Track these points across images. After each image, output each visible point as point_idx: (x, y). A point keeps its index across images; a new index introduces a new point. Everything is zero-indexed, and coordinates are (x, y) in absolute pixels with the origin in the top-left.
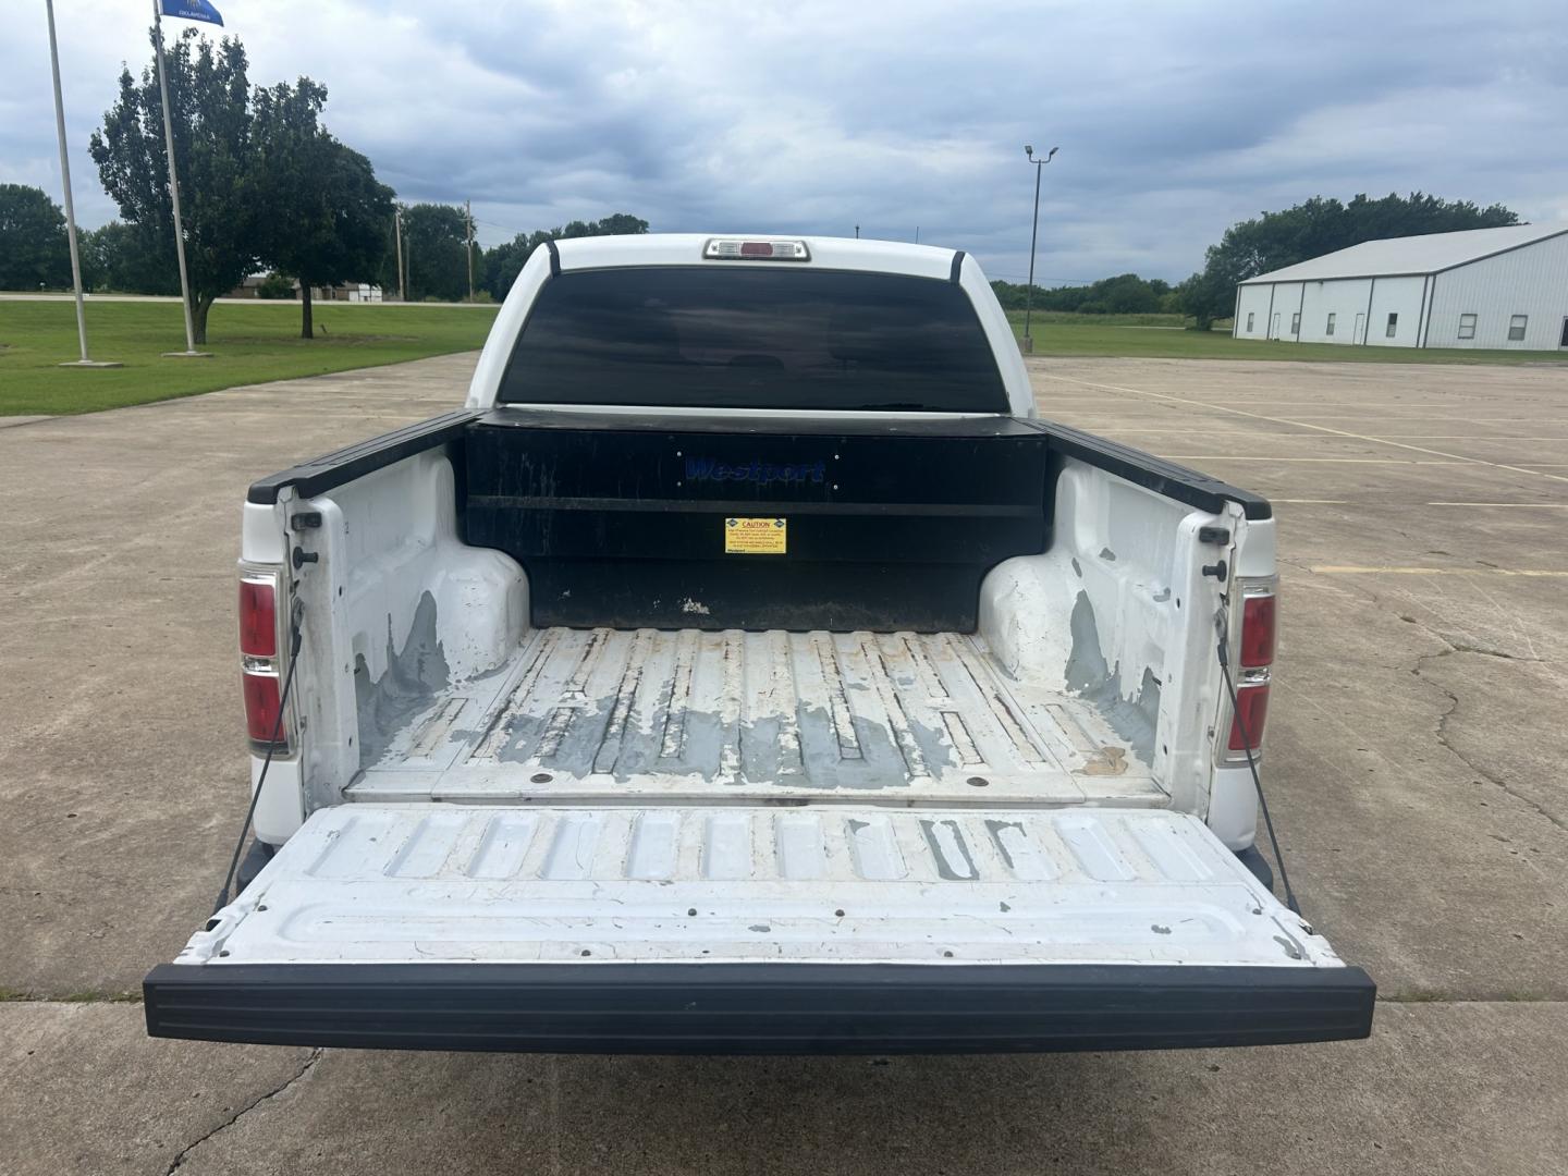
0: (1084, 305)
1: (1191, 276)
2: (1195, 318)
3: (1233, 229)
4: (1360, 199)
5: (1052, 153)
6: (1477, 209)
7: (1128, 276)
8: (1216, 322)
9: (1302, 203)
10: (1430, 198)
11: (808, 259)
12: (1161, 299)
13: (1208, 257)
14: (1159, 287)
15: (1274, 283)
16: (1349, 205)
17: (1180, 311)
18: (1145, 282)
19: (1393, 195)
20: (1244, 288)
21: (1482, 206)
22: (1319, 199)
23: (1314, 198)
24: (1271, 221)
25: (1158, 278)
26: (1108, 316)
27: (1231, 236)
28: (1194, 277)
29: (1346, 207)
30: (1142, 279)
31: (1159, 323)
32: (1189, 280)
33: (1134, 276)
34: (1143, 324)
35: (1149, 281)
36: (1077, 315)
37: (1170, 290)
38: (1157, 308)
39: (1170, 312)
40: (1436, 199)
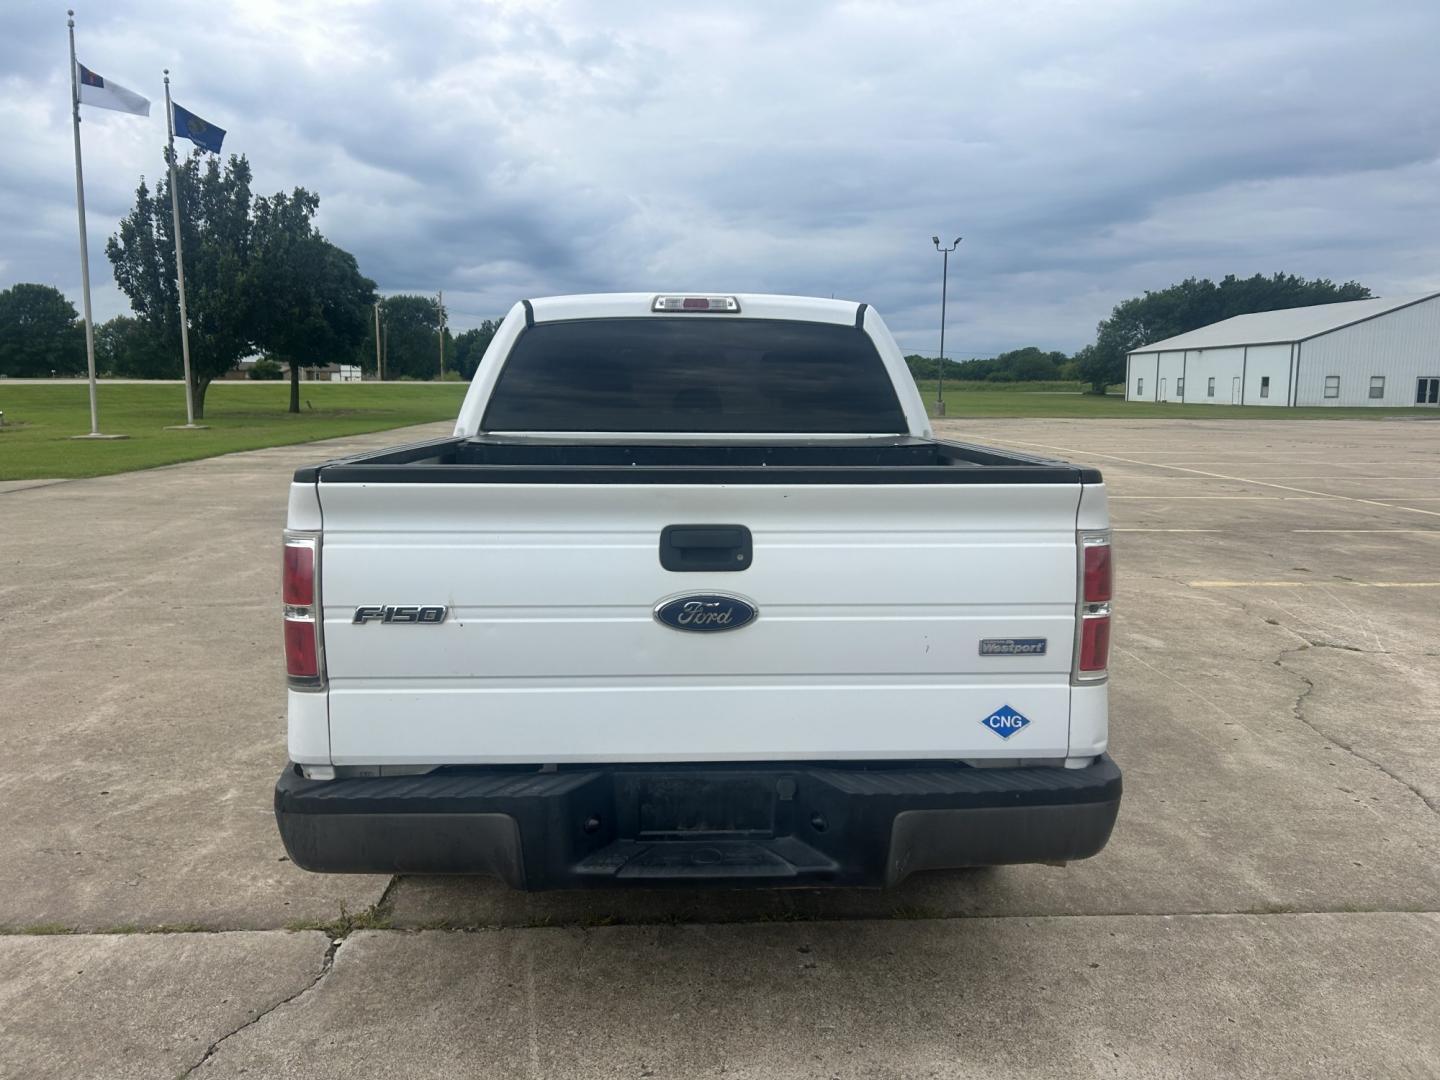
0: (991, 375)
1: (1085, 347)
2: (1090, 384)
3: (1120, 306)
4: (1230, 280)
5: (956, 242)
6: (1334, 286)
7: (1029, 348)
8: (1109, 387)
9: (1179, 283)
10: (1292, 276)
11: (738, 311)
12: (1060, 368)
13: (1099, 330)
14: (1057, 358)
15: (1159, 352)
16: (1221, 284)
17: (1076, 378)
18: (1045, 354)
19: (1258, 276)
20: (1132, 357)
21: (1339, 283)
22: (1193, 280)
23: (1189, 279)
24: (1153, 298)
25: (1057, 350)
26: (1013, 384)
27: (1118, 313)
28: (1088, 349)
29: (1218, 286)
30: (1042, 352)
31: (1059, 388)
32: (1084, 351)
33: (1035, 349)
34: (1044, 390)
35: (1048, 353)
36: (985, 383)
37: (1067, 360)
38: (1056, 376)
39: (1068, 380)
40: (1297, 278)
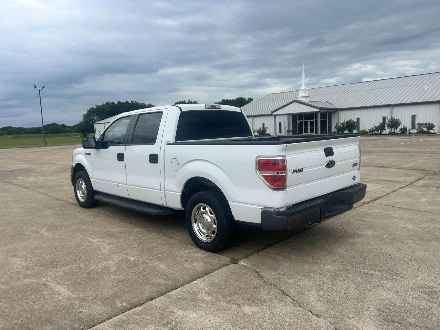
0: (41, 132)
1: (79, 122)
2: (82, 134)
3: (89, 109)
4: (119, 102)
5: (43, 88)
6: (146, 105)
7: (53, 123)
8: (88, 134)
9: (105, 103)
10: (136, 102)
12: (65, 129)
13: (83, 117)
14: (64, 126)
15: (104, 123)
16: (117, 103)
17: (77, 132)
18: (59, 125)
19: (127, 101)
20: (96, 125)
21: (147, 104)
22: (109, 102)
23: (108, 102)
24: (98, 107)
26: (49, 135)
27: (89, 111)
28: (80, 122)
29: (116, 104)
30: (58, 124)
31: (70, 135)
32: (79, 123)
33: (55, 123)
34: (66, 136)
35: (60, 124)
36: (39, 135)
37: (67, 127)
38: (65, 132)
39: (74, 133)
40: (137, 102)
